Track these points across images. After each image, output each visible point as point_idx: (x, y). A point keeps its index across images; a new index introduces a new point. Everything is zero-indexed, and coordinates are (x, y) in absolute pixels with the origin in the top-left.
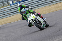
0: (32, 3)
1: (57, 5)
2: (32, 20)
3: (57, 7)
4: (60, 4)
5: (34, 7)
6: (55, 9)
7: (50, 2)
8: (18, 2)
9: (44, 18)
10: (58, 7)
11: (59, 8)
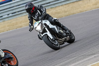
0: (16, 6)
5: (20, 13)
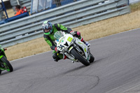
1: (92, 26)
2: (66, 44)
3: (90, 32)
4: (97, 24)
6: (86, 36)
7: (77, 21)
8: (3, 22)
9: (87, 43)
10: (94, 32)
11: (95, 34)
